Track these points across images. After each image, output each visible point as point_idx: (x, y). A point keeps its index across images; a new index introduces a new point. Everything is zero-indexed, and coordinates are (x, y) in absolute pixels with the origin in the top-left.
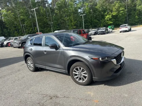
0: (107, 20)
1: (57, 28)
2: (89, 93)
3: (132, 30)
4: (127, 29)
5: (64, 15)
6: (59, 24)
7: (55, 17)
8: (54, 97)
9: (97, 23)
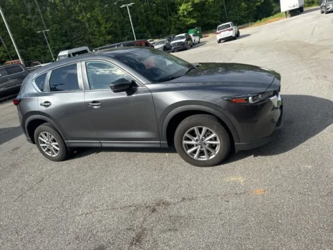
0: (184, 16)
1: (64, 42)
2: (232, 179)
3: (241, 34)
4: (231, 33)
5: (77, 9)
6: (66, 32)
7: (51, 14)
8: (158, 205)
9: (162, 24)
